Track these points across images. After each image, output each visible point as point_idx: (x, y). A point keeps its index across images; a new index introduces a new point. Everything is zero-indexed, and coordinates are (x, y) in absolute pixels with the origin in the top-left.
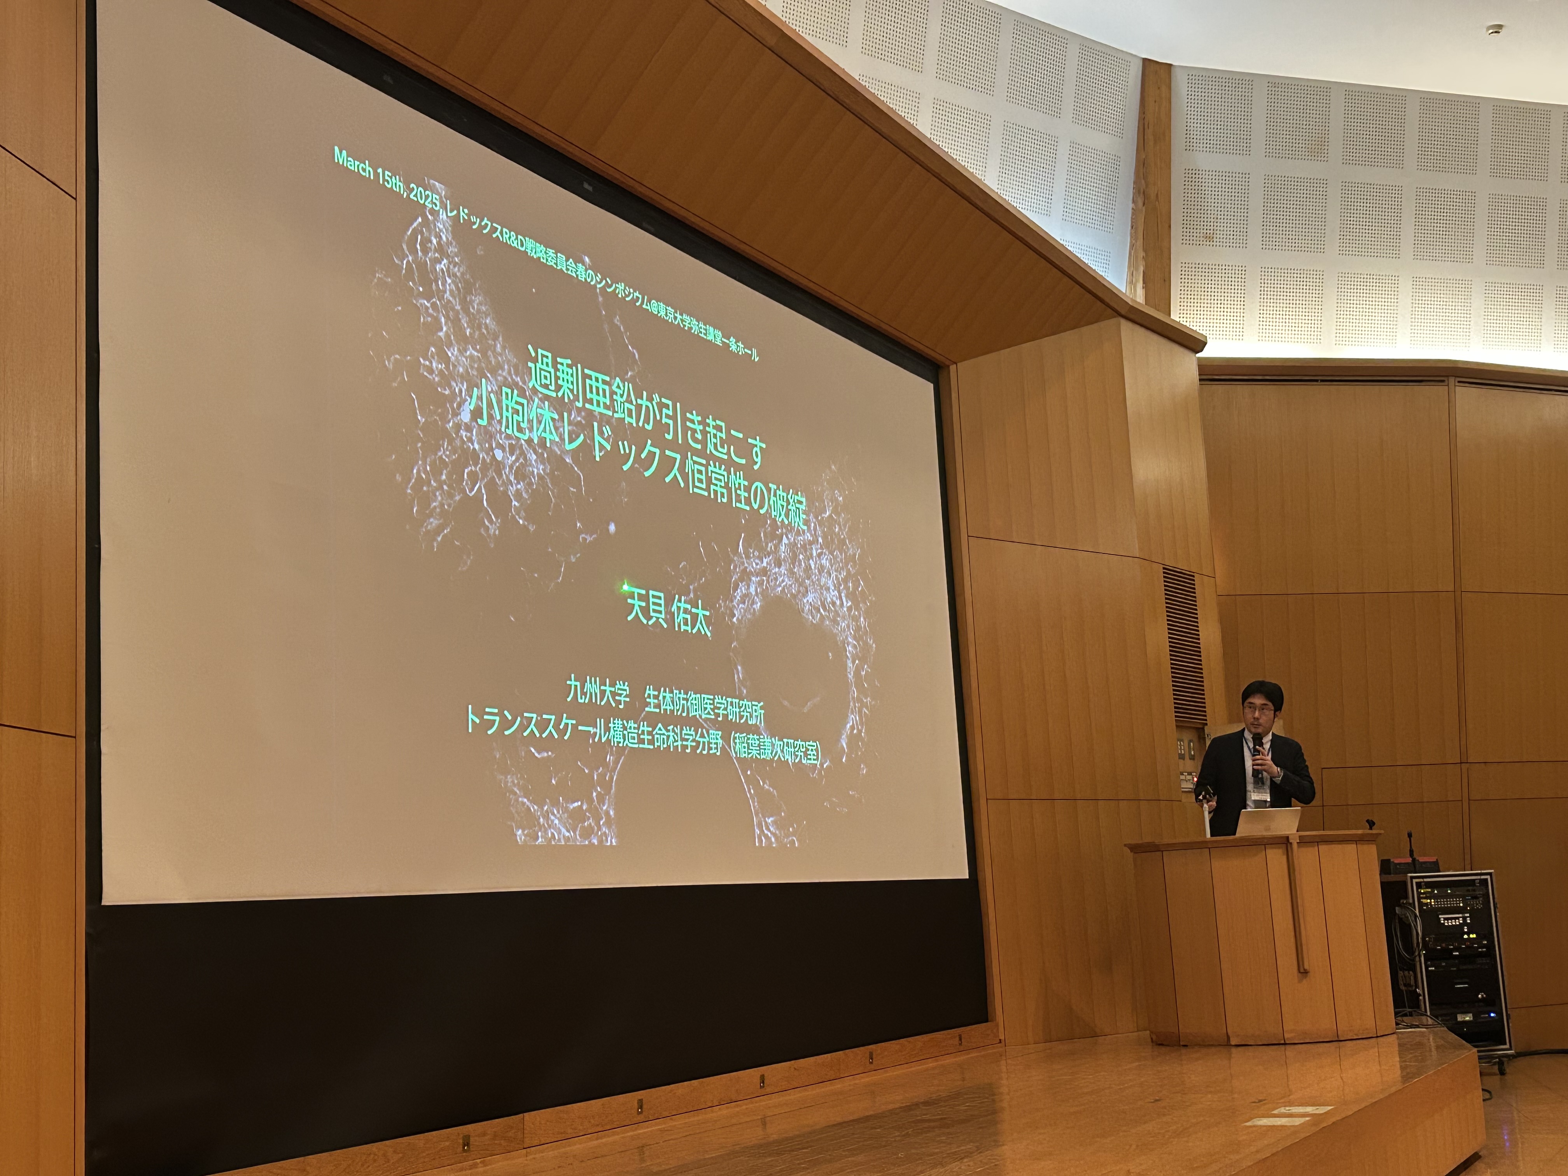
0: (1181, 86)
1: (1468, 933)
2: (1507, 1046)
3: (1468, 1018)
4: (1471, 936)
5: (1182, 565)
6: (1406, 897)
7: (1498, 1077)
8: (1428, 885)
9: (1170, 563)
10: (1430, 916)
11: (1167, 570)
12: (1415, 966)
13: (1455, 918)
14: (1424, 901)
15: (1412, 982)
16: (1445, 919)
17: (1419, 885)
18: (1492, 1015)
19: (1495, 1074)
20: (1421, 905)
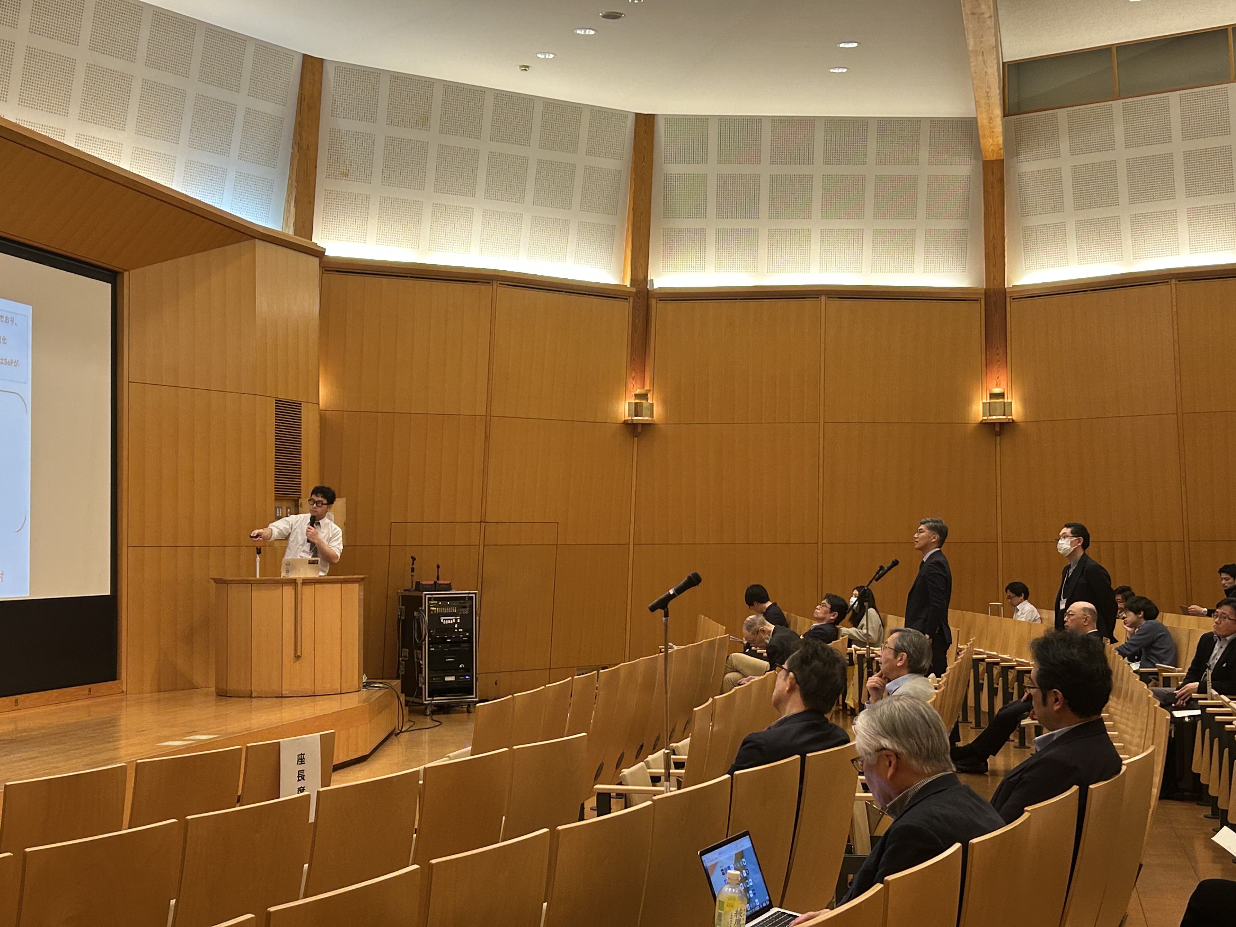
0: (330, 75)
1: (458, 629)
2: (474, 696)
3: (452, 678)
4: (460, 630)
5: (292, 397)
6: (422, 606)
7: (466, 714)
8: (435, 599)
9: (282, 396)
10: (435, 617)
11: (278, 401)
12: (422, 647)
13: (450, 619)
14: (433, 609)
15: (420, 658)
16: (444, 620)
17: (430, 599)
18: (467, 677)
19: (463, 712)
20: (429, 610)
